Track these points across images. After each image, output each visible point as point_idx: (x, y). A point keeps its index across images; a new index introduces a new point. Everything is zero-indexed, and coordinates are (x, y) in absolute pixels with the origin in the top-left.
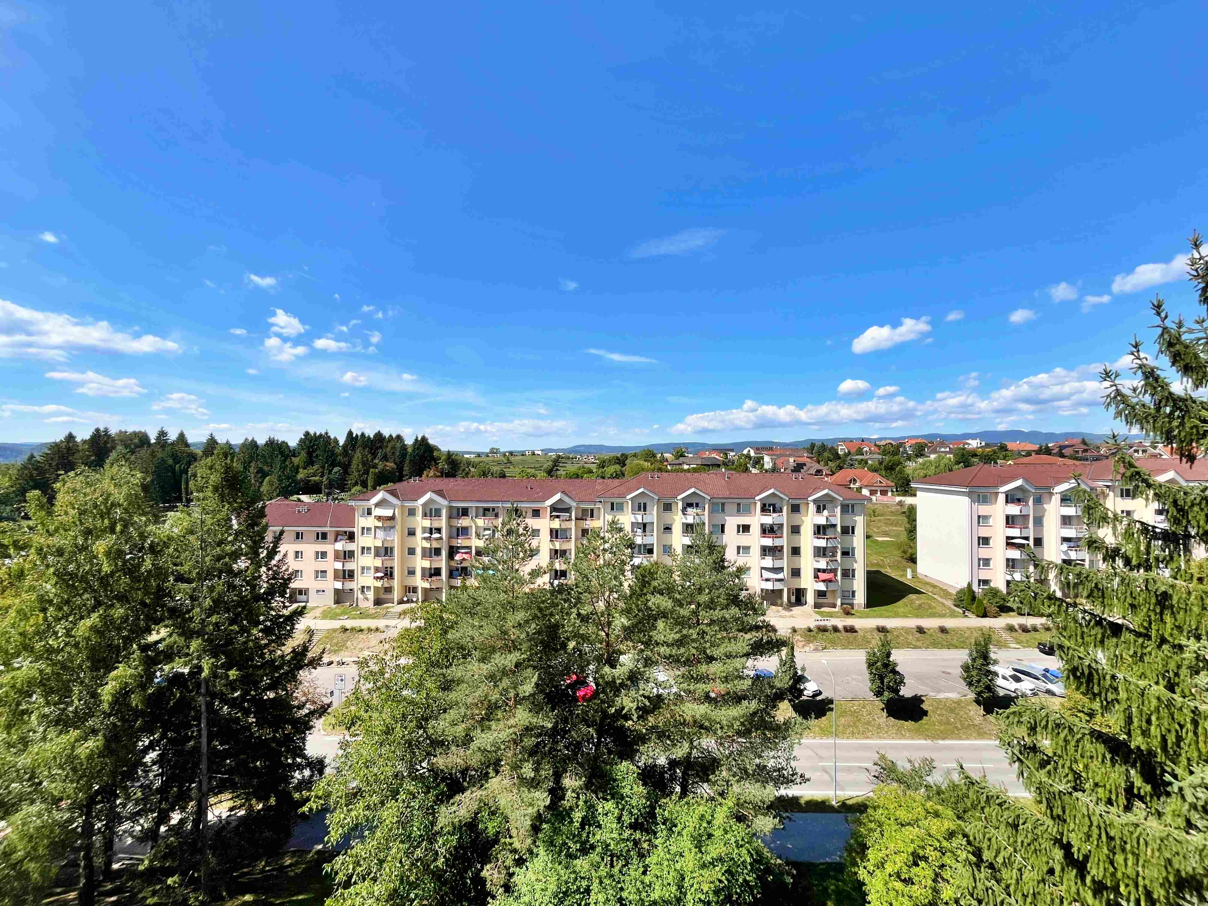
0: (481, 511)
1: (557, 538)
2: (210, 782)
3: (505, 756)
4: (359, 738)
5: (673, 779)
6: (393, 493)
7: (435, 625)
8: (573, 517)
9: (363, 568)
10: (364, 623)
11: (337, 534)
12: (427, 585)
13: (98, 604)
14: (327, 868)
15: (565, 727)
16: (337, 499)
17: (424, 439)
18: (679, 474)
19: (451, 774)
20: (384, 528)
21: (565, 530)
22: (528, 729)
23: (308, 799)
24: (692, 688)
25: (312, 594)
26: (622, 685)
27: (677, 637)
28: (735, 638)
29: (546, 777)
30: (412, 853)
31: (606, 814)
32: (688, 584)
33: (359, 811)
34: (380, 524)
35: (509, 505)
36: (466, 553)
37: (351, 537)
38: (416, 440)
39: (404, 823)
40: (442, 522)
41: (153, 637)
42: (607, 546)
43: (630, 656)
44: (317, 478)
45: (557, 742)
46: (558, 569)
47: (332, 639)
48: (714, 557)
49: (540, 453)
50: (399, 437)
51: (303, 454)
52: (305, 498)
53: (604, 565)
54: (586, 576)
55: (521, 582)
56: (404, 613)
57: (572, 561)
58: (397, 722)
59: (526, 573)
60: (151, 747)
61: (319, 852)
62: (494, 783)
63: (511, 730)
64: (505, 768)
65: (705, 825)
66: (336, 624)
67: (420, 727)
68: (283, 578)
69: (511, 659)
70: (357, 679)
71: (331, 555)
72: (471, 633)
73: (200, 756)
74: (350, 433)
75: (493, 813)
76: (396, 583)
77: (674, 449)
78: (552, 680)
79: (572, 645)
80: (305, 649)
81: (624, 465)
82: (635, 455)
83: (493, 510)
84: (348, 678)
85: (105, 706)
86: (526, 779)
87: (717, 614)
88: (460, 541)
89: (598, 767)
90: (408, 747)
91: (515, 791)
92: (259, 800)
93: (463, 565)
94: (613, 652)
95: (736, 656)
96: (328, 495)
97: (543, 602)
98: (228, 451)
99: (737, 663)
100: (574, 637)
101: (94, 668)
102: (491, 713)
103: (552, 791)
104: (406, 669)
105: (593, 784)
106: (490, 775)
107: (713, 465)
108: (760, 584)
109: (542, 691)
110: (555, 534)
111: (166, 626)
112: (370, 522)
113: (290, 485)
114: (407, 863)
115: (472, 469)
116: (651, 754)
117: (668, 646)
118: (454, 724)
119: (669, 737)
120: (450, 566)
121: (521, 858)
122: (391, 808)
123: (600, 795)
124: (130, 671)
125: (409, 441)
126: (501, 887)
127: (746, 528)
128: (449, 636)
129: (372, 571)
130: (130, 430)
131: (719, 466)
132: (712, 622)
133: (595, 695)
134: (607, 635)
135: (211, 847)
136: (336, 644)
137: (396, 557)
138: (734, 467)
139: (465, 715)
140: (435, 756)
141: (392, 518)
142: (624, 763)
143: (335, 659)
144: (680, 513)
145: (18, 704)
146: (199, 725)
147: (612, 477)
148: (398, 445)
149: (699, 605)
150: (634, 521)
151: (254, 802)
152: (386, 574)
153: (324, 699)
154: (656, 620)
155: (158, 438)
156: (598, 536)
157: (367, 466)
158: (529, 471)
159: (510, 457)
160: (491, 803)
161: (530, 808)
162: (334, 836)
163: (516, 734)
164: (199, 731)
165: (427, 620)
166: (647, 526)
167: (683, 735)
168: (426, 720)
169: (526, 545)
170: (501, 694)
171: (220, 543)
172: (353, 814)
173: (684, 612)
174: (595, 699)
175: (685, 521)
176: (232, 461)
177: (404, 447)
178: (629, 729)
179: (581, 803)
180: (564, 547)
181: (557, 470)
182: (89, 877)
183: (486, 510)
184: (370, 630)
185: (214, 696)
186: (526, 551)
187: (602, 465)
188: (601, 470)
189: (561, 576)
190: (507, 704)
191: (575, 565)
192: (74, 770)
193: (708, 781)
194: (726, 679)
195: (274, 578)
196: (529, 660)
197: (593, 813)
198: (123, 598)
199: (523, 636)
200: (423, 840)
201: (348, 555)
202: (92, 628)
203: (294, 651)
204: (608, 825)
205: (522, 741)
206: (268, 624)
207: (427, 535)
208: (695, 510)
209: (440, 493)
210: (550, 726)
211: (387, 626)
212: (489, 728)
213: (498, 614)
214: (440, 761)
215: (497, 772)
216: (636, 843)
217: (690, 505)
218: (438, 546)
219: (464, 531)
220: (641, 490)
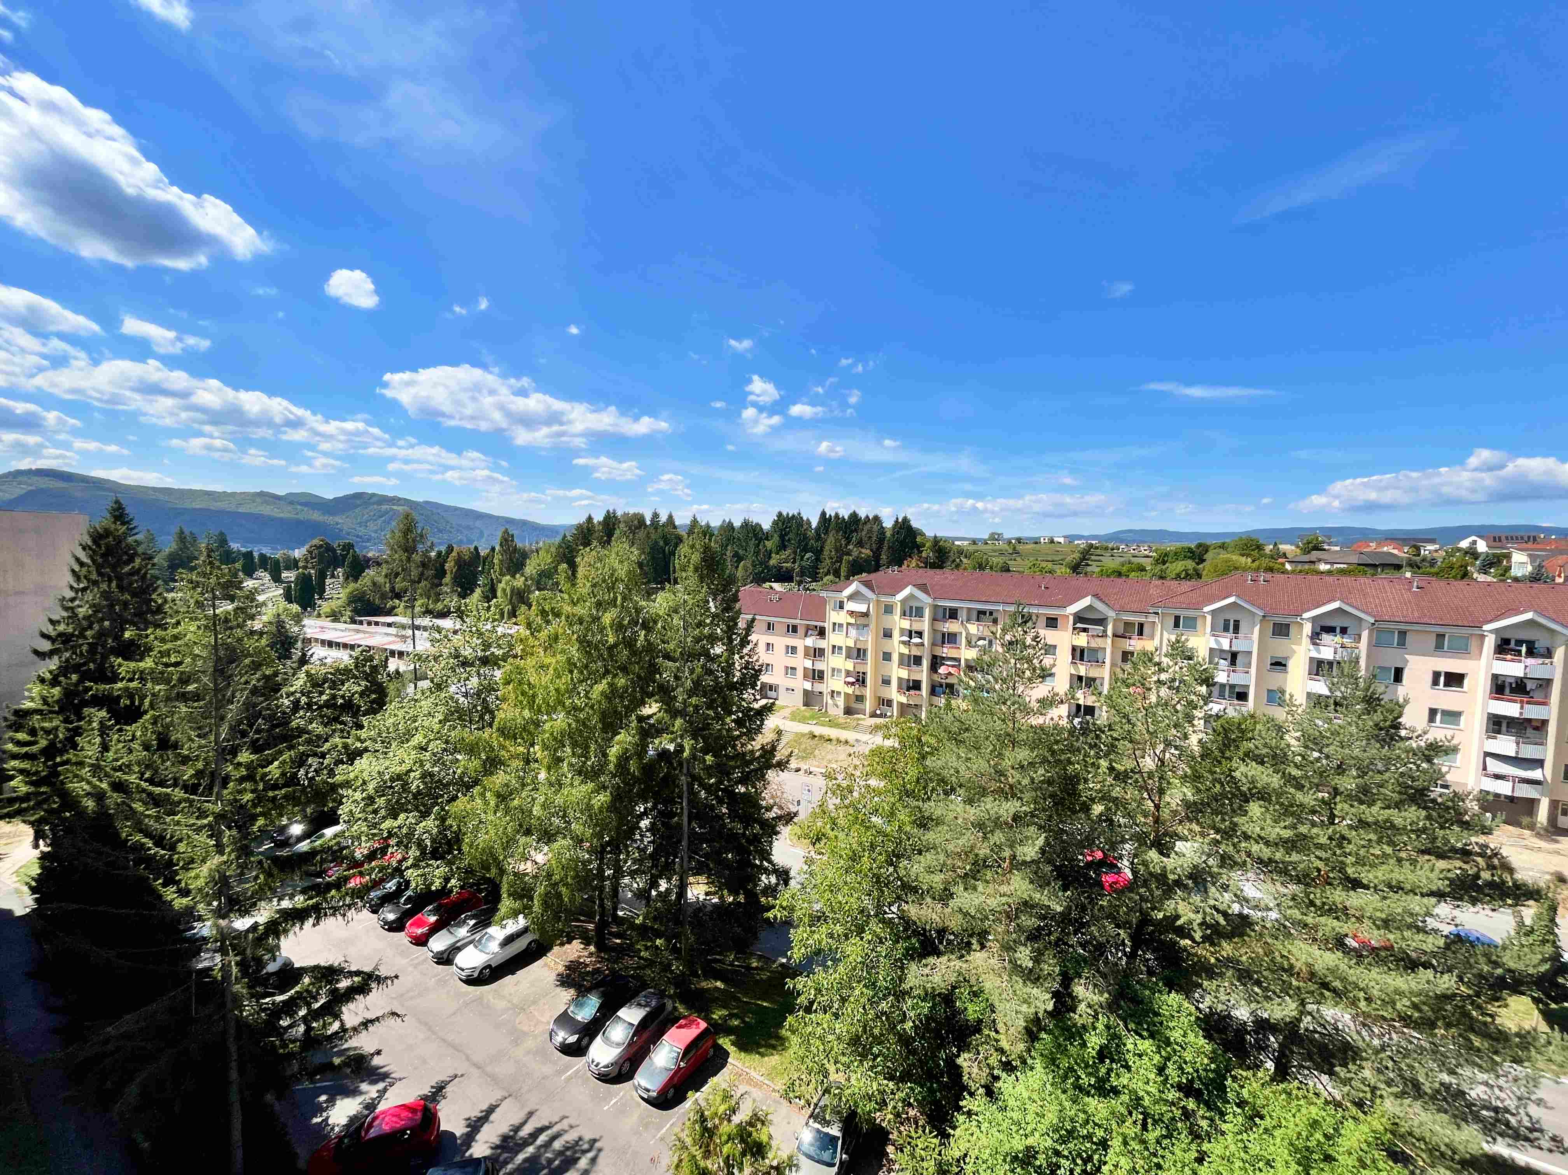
0: (974, 615)
1: (1082, 659)
2: (689, 862)
3: (995, 930)
4: (825, 858)
5: (1262, 1047)
6: (868, 585)
7: (911, 747)
8: (1110, 632)
9: (833, 670)
10: (833, 733)
11: (808, 628)
12: (904, 700)
13: (607, 672)
14: (790, 984)
15: (1082, 918)
16: (808, 589)
17: (906, 520)
18: (1309, 577)
19: (924, 929)
20: (857, 626)
21: (1095, 651)
22: (1027, 905)
23: (773, 907)
24: (1309, 920)
25: (782, 690)
26: (1178, 883)
27: (1287, 834)
28: (1414, 862)
29: (1049, 974)
30: (878, 1003)
31: (1140, 1056)
32: (1316, 754)
33: (820, 936)
34: (852, 621)
35: (1012, 608)
36: (953, 666)
37: (822, 633)
38: (897, 521)
39: (869, 965)
40: (925, 625)
41: (646, 711)
42: (1163, 677)
43: (1196, 845)
44: (789, 565)
45: (1069, 934)
46: (1081, 702)
47: (800, 744)
48: (1377, 717)
49: (1061, 540)
50: (877, 518)
51: (776, 538)
52: (777, 586)
53: (1158, 704)
54: (1126, 716)
55: (1027, 711)
56: (877, 728)
57: (1105, 692)
58: (864, 850)
59: (1034, 698)
60: (645, 814)
61: (782, 965)
62: (978, 958)
63: (1004, 900)
64: (994, 946)
65: (1319, 1136)
66: (805, 728)
67: (891, 864)
68: (754, 669)
69: (1008, 808)
70: (824, 791)
71: (801, 651)
72: (955, 764)
73: (682, 834)
74: (823, 514)
75: (975, 994)
76: (868, 692)
77: (1301, 537)
78: (1064, 850)
79: (1098, 809)
80: (774, 748)
81: (1202, 561)
82: (1223, 546)
83: (991, 613)
84: (815, 790)
85: (611, 767)
86: (1021, 966)
87: (1375, 812)
88: (945, 650)
89: (1129, 986)
90: (877, 882)
91: (1006, 977)
92: (731, 893)
93: (948, 681)
94: (1166, 834)
95: (1413, 891)
96: (799, 583)
97: (1057, 742)
98: (707, 532)
99: (1416, 904)
100: (1103, 798)
101: (604, 730)
102: (978, 871)
103: (1056, 995)
104: (877, 792)
105: (1120, 1007)
106: (974, 947)
107: (1384, 566)
108: (1478, 782)
109: (1049, 862)
110: (1078, 654)
111: (656, 701)
112: (841, 617)
113: (763, 572)
114: (871, 1014)
115: (965, 560)
116: (1223, 998)
117: (1267, 843)
118: (930, 871)
119: (1258, 983)
120: (932, 680)
121: (1009, 1063)
122: (855, 944)
123: (1132, 1026)
124: (629, 739)
125: (888, 524)
126: (982, 1086)
127: (1455, 680)
128: (928, 762)
129: (843, 674)
130: (631, 512)
131: (1398, 567)
132: (1363, 824)
133: (1131, 887)
134: (1157, 807)
135: (690, 923)
136: (805, 750)
137: (869, 662)
138: (1433, 570)
139: (944, 865)
140: (907, 903)
141: (866, 615)
142: (1173, 995)
143: (804, 766)
144: (1306, 641)
145: (556, 750)
146: (681, 803)
147: (1178, 577)
148: (876, 528)
149: (1336, 792)
150: (1215, 646)
151: (725, 892)
152: (858, 680)
153: (791, 806)
154: (1247, 801)
155: (652, 520)
156: (1150, 660)
157: (841, 552)
158: (1044, 564)
159: (1016, 546)
160: (973, 981)
161: (1025, 1006)
162: (797, 954)
163: (1010, 906)
164: (682, 808)
165: (902, 740)
166: (1239, 658)
167: (1286, 988)
168: (898, 857)
169: (1035, 661)
170: (992, 850)
171: (700, 624)
172: (816, 936)
173: (1307, 798)
174: (1131, 891)
175: (1314, 654)
176: (710, 540)
177: (882, 530)
178: (1185, 950)
179: (1100, 1026)
180: (1093, 673)
181: (1088, 565)
182: (602, 915)
183: (981, 613)
184: (839, 741)
185: (694, 778)
186: (1034, 670)
187: (1163, 559)
188: (1160, 567)
189: (1086, 714)
190: (999, 866)
191: (1109, 697)
192: (590, 816)
193: (1331, 1073)
194: (1386, 924)
195: (746, 668)
196: (1033, 816)
197: (1118, 1046)
198: (624, 669)
199: (1026, 781)
200: (889, 993)
201: (818, 653)
202: (603, 693)
203: (763, 748)
204: (1142, 1071)
205: (1017, 917)
206: (740, 715)
207: (906, 639)
208: (1338, 639)
209: (923, 588)
210: (1059, 909)
211: (857, 741)
212: (975, 888)
213: (991, 747)
214: (913, 911)
215: (983, 947)
216: (1187, 1114)
217: (1330, 630)
218: (919, 654)
219: (951, 638)
220: (1232, 599)
